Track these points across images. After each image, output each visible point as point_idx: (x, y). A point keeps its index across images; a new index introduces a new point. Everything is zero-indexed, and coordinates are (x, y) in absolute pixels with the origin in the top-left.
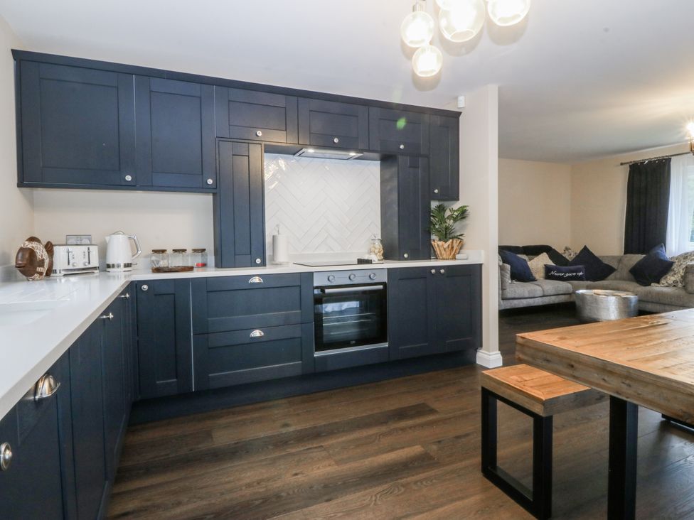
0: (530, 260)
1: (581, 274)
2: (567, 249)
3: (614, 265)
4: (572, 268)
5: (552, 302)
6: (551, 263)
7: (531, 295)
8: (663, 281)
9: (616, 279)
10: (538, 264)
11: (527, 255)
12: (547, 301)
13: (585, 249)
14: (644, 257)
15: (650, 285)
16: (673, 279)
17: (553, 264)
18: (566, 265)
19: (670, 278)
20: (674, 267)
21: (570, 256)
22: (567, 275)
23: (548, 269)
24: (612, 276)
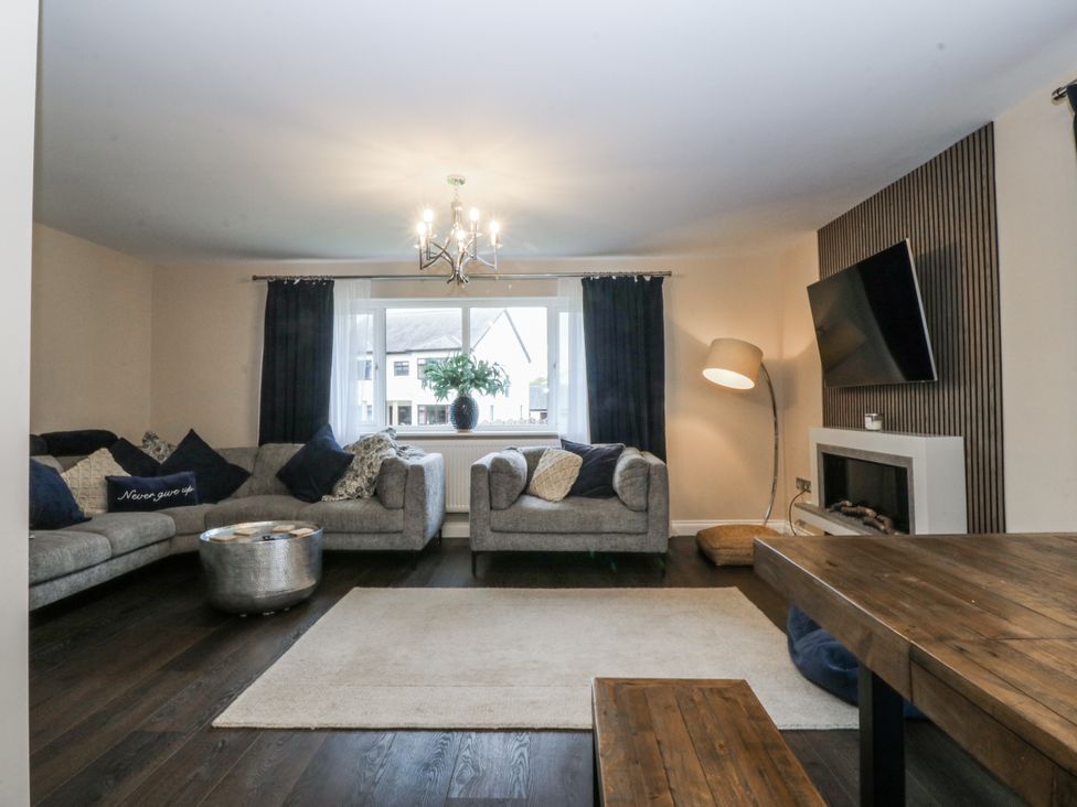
0: (66, 469)
1: (190, 489)
2: (149, 437)
3: (247, 465)
4: (170, 478)
5: (131, 567)
6: (119, 472)
7: (82, 564)
8: (340, 491)
9: (251, 493)
10: (88, 476)
11: (56, 454)
12: (120, 567)
13: (192, 436)
14: (302, 449)
15: (318, 499)
16: (355, 484)
17: (125, 474)
18: (153, 474)
19: (351, 484)
20: (355, 464)
21: (160, 453)
22: (161, 495)
23: (114, 487)
24: (244, 487)
